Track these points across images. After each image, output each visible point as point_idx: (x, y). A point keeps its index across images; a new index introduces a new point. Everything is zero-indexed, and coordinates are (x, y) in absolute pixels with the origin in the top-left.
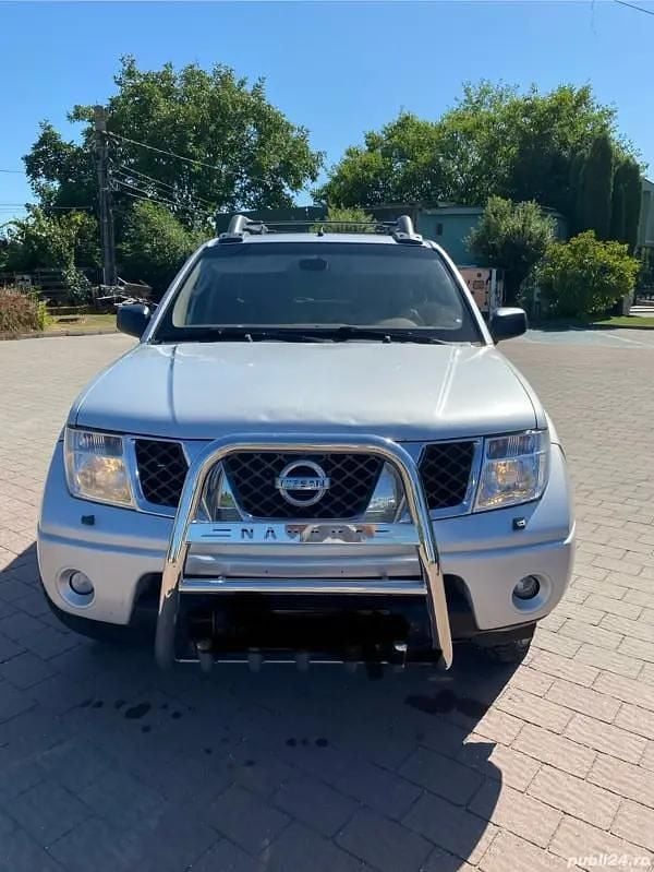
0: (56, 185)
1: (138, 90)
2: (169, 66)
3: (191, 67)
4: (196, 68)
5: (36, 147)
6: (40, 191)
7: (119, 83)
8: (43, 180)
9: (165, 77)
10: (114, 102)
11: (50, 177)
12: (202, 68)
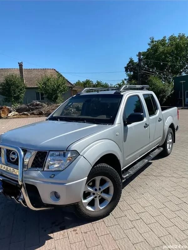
0: (132, 73)
1: (155, 45)
2: (165, 37)
3: (172, 36)
4: (173, 36)
5: (128, 64)
6: (128, 75)
7: (149, 45)
8: (129, 72)
9: (164, 40)
10: (148, 50)
11: (130, 72)
12: (175, 35)
